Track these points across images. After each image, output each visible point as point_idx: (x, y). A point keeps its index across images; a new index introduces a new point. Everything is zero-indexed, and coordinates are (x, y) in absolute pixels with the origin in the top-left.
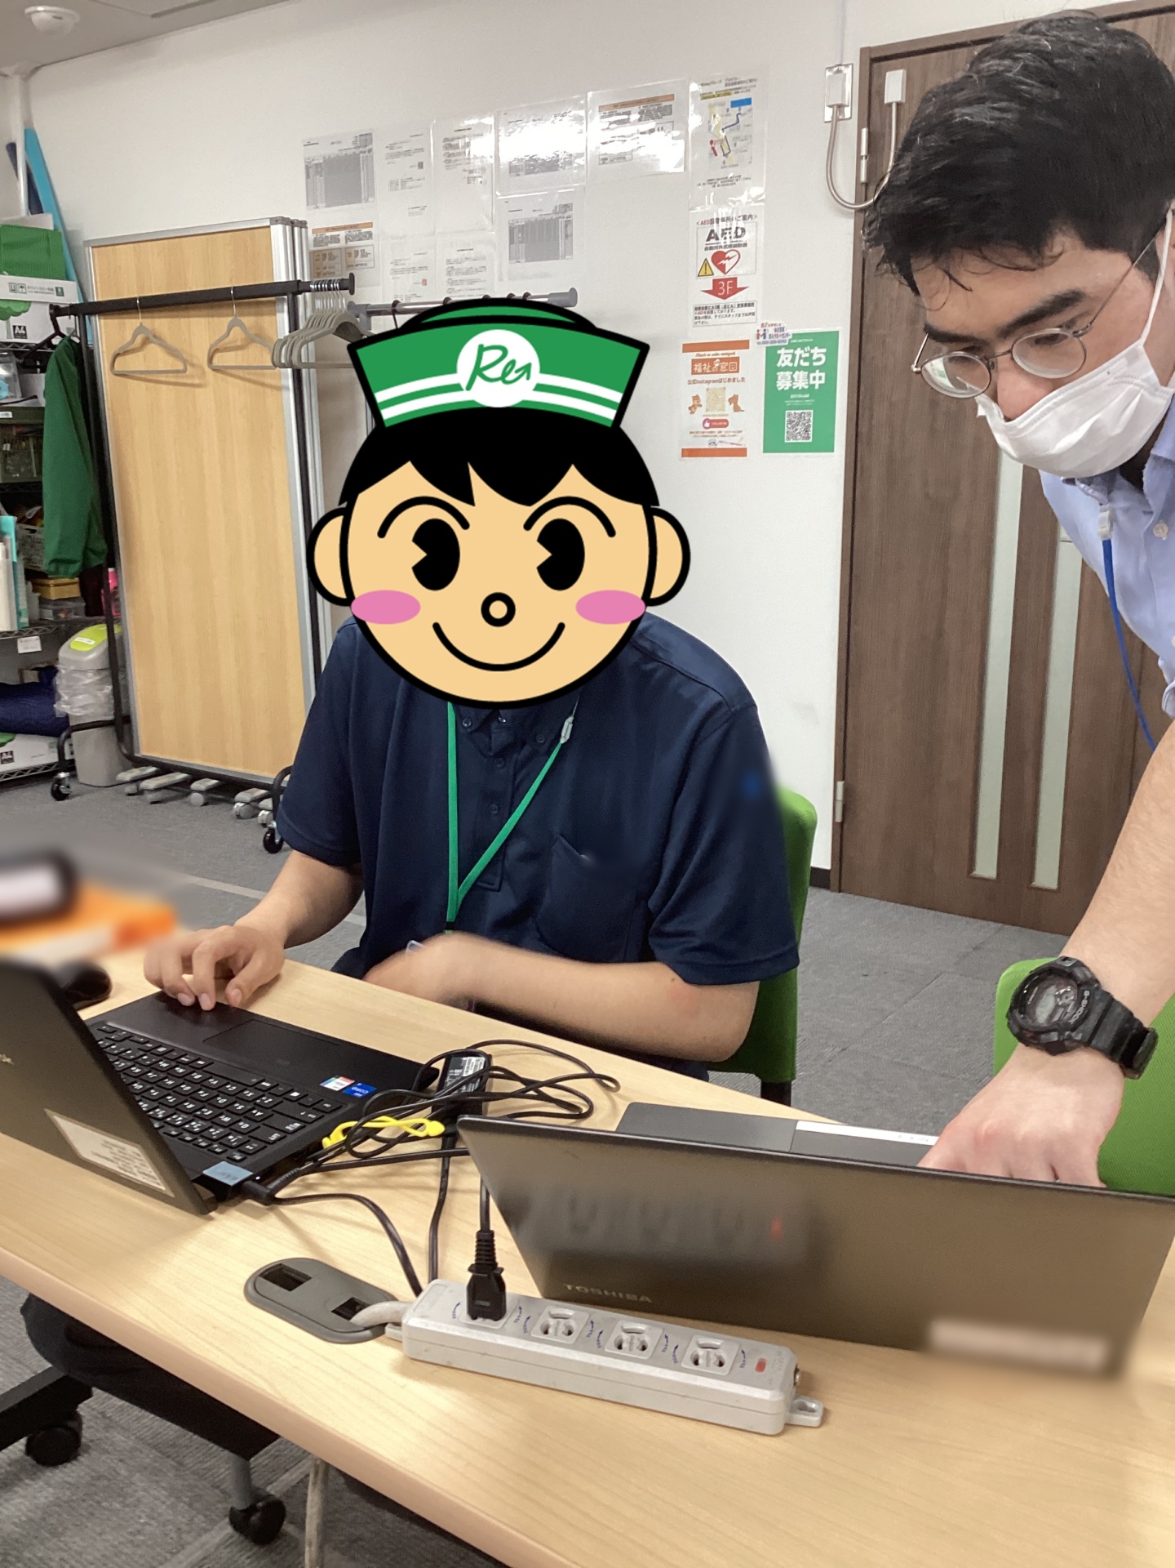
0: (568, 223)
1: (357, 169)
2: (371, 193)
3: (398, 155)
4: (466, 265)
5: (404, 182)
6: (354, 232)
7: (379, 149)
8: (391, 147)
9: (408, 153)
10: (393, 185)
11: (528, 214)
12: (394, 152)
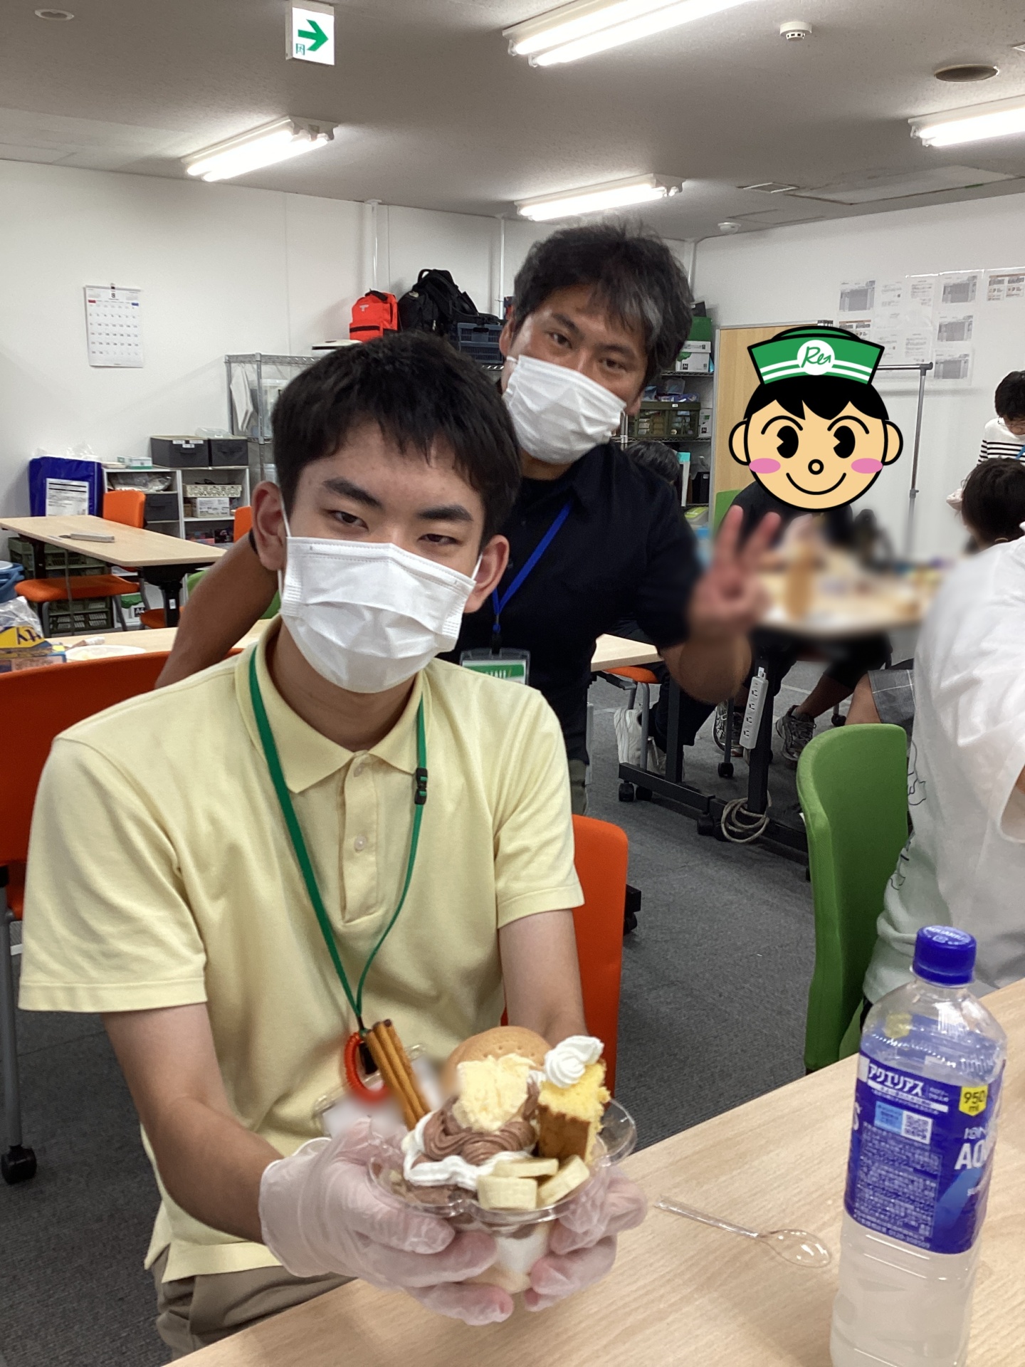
0: (970, 324)
1: (866, 295)
2: (872, 306)
3: (888, 291)
4: (916, 342)
5: (889, 303)
6: (861, 324)
7: (878, 288)
8: (886, 286)
9: (893, 290)
10: (884, 304)
11: (949, 320)
12: (886, 289)
